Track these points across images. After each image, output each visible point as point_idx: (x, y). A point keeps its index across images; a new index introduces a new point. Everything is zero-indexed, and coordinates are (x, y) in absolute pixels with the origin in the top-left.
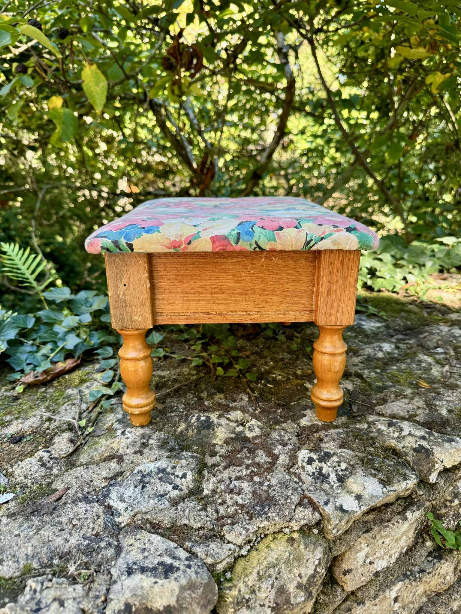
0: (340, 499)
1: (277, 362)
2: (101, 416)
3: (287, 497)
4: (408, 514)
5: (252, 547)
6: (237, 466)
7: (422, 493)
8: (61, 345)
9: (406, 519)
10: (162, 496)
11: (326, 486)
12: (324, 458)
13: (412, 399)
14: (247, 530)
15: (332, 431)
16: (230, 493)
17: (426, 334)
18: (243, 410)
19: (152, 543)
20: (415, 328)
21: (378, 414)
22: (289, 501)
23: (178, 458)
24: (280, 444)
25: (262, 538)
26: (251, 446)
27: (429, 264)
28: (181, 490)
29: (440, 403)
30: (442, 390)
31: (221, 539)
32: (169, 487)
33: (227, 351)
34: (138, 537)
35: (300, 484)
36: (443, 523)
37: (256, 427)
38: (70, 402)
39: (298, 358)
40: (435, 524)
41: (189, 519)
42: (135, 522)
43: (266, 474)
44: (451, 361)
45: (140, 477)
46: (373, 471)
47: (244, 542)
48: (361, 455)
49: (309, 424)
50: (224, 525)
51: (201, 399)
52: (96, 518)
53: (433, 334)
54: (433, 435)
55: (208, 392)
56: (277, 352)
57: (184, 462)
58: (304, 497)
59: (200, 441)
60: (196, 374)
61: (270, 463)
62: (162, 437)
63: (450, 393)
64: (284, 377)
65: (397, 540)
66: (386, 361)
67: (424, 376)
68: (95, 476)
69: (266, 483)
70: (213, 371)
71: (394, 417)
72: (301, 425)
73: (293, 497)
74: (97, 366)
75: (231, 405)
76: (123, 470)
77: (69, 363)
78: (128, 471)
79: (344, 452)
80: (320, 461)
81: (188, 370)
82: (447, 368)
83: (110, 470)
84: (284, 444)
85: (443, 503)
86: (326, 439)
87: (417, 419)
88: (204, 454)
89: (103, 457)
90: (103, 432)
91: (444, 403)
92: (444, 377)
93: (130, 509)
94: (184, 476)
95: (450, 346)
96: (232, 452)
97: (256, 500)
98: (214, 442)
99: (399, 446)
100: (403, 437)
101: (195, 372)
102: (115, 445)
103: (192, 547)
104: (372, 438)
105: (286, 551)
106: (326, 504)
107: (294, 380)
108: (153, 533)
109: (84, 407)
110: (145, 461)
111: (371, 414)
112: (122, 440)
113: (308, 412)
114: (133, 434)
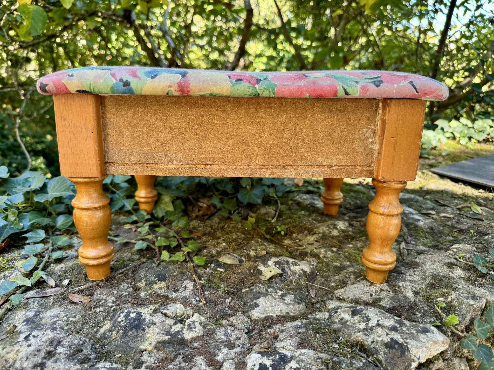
2: (9, 313)
15: (289, 325)
18: (185, 302)
21: (339, 299)
24: (226, 346)
26: (188, 351)
29: (403, 283)
33: (177, 233)
37: (197, 324)
39: (252, 238)
44: (405, 237)
48: (324, 356)
49: (262, 316)
51: (137, 289)
54: (404, 324)
55: (147, 280)
56: (231, 232)
59: (125, 346)
60: (139, 259)
62: (76, 342)
63: (411, 272)
66: (341, 238)
70: (158, 255)
71: (356, 302)
72: (253, 318)
74: (23, 252)
75: (170, 297)
79: (304, 354)
80: (275, 368)
81: (129, 255)
82: (402, 245)
84: (231, 347)
86: (281, 336)
87: (383, 303)
88: (127, 364)
90: (4, 337)
91: (408, 283)
92: (401, 254)
96: (162, 361)
98: (142, 347)
99: (368, 341)
100: (371, 329)
101: (137, 257)
102: (11, 356)
104: (335, 331)
107: (248, 263)
111: (332, 299)
112: (21, 349)
113: (261, 301)
114: (38, 340)
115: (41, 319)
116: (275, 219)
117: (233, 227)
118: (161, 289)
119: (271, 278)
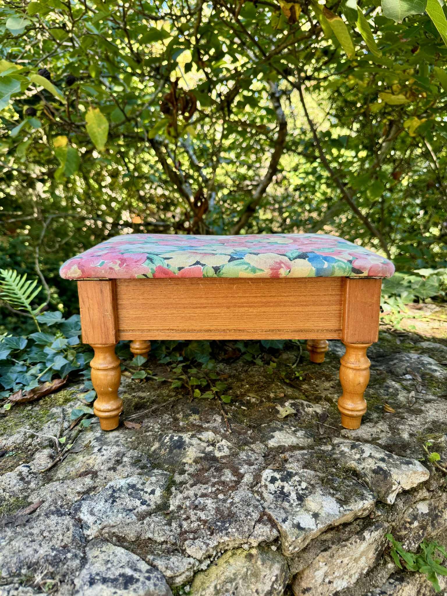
0: (298, 517)
1: (253, 385)
2: (81, 433)
3: (248, 514)
4: (366, 534)
5: (212, 562)
6: (204, 484)
7: (380, 514)
8: (49, 365)
9: (364, 539)
10: (131, 510)
11: (286, 505)
12: (286, 478)
13: (376, 423)
14: (208, 545)
15: (297, 452)
16: (194, 509)
17: (395, 361)
18: (215, 431)
19: (116, 556)
20: (387, 356)
21: (344, 437)
22: (249, 517)
23: (148, 475)
24: (247, 464)
25: (222, 554)
26: (219, 465)
27: (404, 294)
28: (149, 505)
29: (403, 427)
30: (406, 415)
31: (182, 553)
32: (138, 503)
33: (207, 374)
34: (104, 549)
35: (262, 502)
36: (404, 545)
37: (225, 447)
38: (53, 420)
39: (273, 382)
40: (395, 545)
41: (153, 533)
42: (102, 535)
43: (230, 492)
44: (417, 387)
45: (110, 492)
46: (332, 491)
47: (204, 556)
49: (276, 445)
50: (186, 540)
51: (176, 420)
52: (65, 530)
53: (403, 361)
54: (392, 457)
55: (184, 413)
56: (254, 375)
57: (154, 479)
58: (264, 513)
59: (171, 460)
60: (175, 396)
61: (235, 481)
62: (136, 455)
63: (413, 417)
64: (257, 399)
65: (356, 560)
67: (390, 401)
68: (69, 490)
69: (230, 501)
70: (191, 393)
71: (358, 439)
72: (269, 446)
73: (253, 514)
74: (82, 387)
75: (203, 426)
76: (96, 485)
77: (56, 383)
78: (101, 486)
79: (306, 472)
80: (282, 480)
81: (167, 391)
82: (413, 393)
83: (84, 485)
84: (251, 464)
85: (403, 525)
86: (290, 460)
87: (379, 442)
88: (174, 472)
89: (79, 473)
90: (82, 449)
91: (407, 427)
92: (409, 402)
93: (99, 522)
94: (153, 492)
95: (418, 372)
96: (200, 470)
97: (219, 516)
98: (184, 461)
99: (359, 468)
100: (364, 459)
101: (173, 394)
102: (91, 462)
103: (154, 559)
104: (335, 459)
105: (244, 567)
106: (284, 521)
107: (267, 403)
108: (118, 546)
109: (66, 424)
110: (117, 477)
111: (337, 437)
112: (98, 457)
113: (277, 434)
114: (108, 452)
115: (106, 438)
116: (295, 365)
117: (256, 371)
118: (195, 420)
119: (287, 417)
